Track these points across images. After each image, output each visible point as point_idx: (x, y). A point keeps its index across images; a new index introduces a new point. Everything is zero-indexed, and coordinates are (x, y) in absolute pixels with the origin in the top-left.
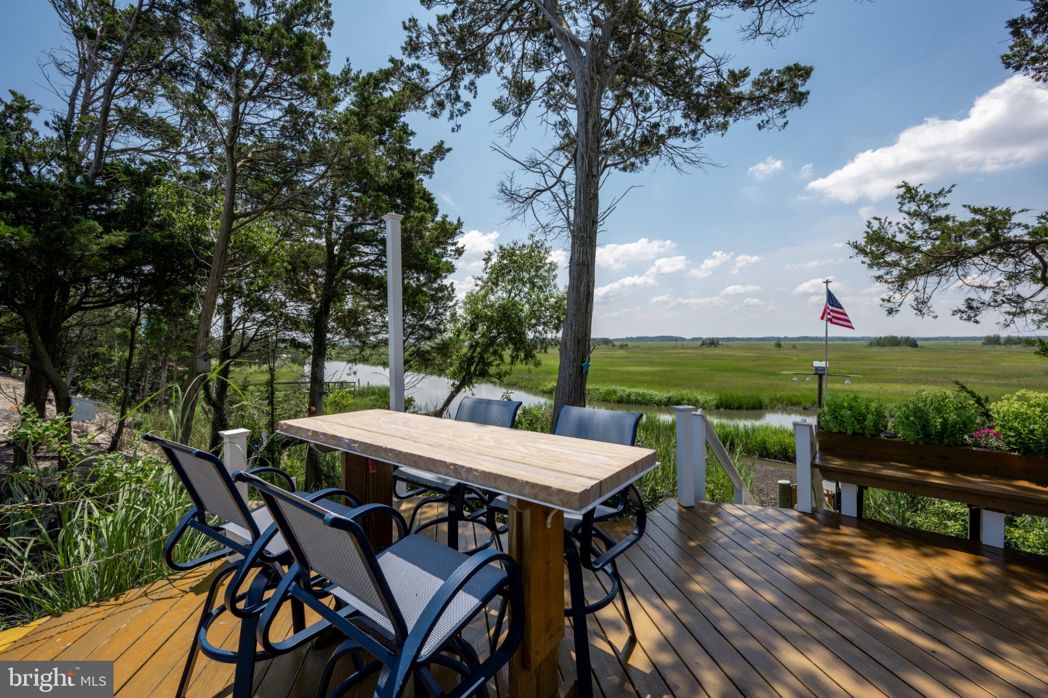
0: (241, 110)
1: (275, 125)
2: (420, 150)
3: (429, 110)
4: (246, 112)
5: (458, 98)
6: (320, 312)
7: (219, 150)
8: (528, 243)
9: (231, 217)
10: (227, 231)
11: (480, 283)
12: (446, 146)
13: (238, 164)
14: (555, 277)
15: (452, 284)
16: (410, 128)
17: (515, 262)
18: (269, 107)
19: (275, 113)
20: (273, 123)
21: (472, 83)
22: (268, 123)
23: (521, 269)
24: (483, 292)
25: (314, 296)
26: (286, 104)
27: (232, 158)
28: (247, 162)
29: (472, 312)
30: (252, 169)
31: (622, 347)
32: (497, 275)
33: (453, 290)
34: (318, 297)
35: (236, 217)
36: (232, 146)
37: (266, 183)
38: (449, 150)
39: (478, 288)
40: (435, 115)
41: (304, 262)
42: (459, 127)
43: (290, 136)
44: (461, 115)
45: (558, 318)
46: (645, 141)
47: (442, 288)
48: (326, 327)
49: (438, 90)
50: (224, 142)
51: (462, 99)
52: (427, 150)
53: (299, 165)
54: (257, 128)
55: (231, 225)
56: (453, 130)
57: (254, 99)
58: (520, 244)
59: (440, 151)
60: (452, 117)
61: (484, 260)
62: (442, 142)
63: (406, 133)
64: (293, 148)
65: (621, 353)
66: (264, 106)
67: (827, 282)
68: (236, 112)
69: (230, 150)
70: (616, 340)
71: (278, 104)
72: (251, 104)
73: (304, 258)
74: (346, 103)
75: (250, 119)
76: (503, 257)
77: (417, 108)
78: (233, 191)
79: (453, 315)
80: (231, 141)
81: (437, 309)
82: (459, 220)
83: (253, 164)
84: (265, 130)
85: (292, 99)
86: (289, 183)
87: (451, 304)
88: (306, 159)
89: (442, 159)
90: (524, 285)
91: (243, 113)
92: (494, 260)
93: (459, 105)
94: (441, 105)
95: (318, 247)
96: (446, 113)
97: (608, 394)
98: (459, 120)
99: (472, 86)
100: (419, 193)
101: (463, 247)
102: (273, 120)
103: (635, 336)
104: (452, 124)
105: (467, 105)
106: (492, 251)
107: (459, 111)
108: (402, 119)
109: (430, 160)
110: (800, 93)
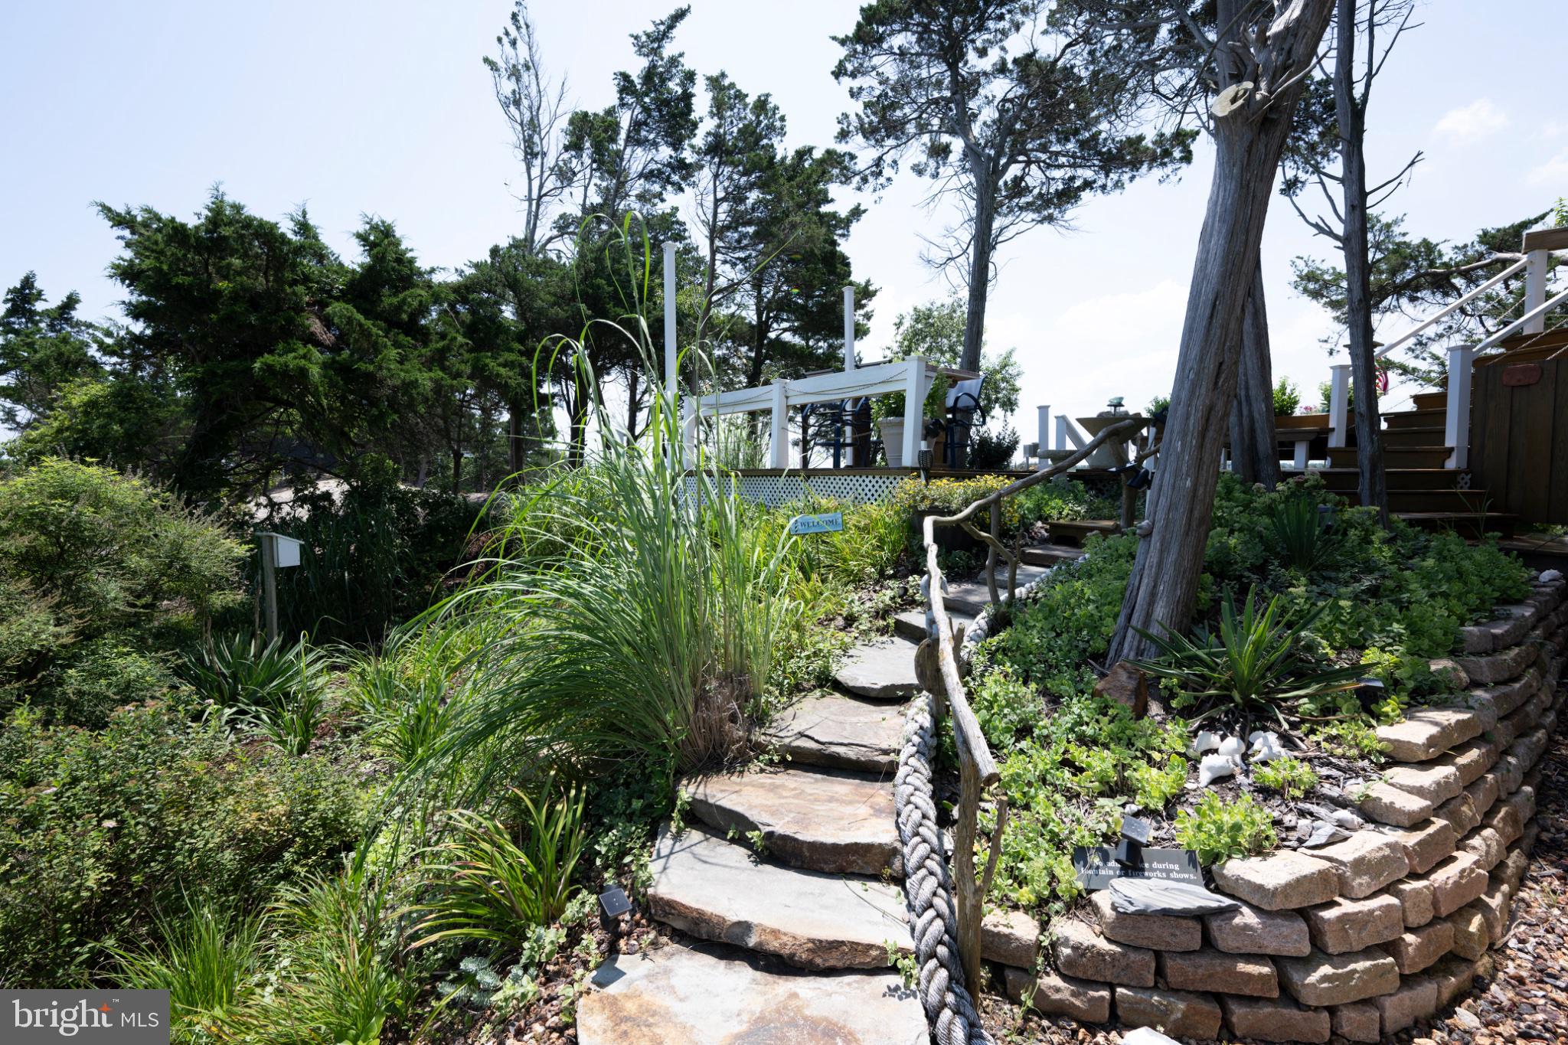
2: (836, 214)
3: (855, 185)
5: (881, 174)
8: (948, 301)
12: (862, 208)
17: (932, 325)
21: (895, 162)
23: (939, 334)
32: (910, 341)
38: (865, 211)
40: (859, 189)
44: (883, 188)
46: (1063, 194)
51: (885, 175)
52: (843, 213)
58: (938, 304)
59: (857, 213)
60: (873, 188)
61: (895, 324)
62: (858, 206)
63: (824, 200)
76: (917, 321)
89: (858, 221)
90: (943, 353)
92: (907, 323)
93: (882, 180)
94: (865, 180)
96: (868, 187)
98: (882, 193)
105: (889, 179)
106: (904, 314)
107: (881, 184)
108: (824, 190)
109: (846, 223)
110: (1190, 152)
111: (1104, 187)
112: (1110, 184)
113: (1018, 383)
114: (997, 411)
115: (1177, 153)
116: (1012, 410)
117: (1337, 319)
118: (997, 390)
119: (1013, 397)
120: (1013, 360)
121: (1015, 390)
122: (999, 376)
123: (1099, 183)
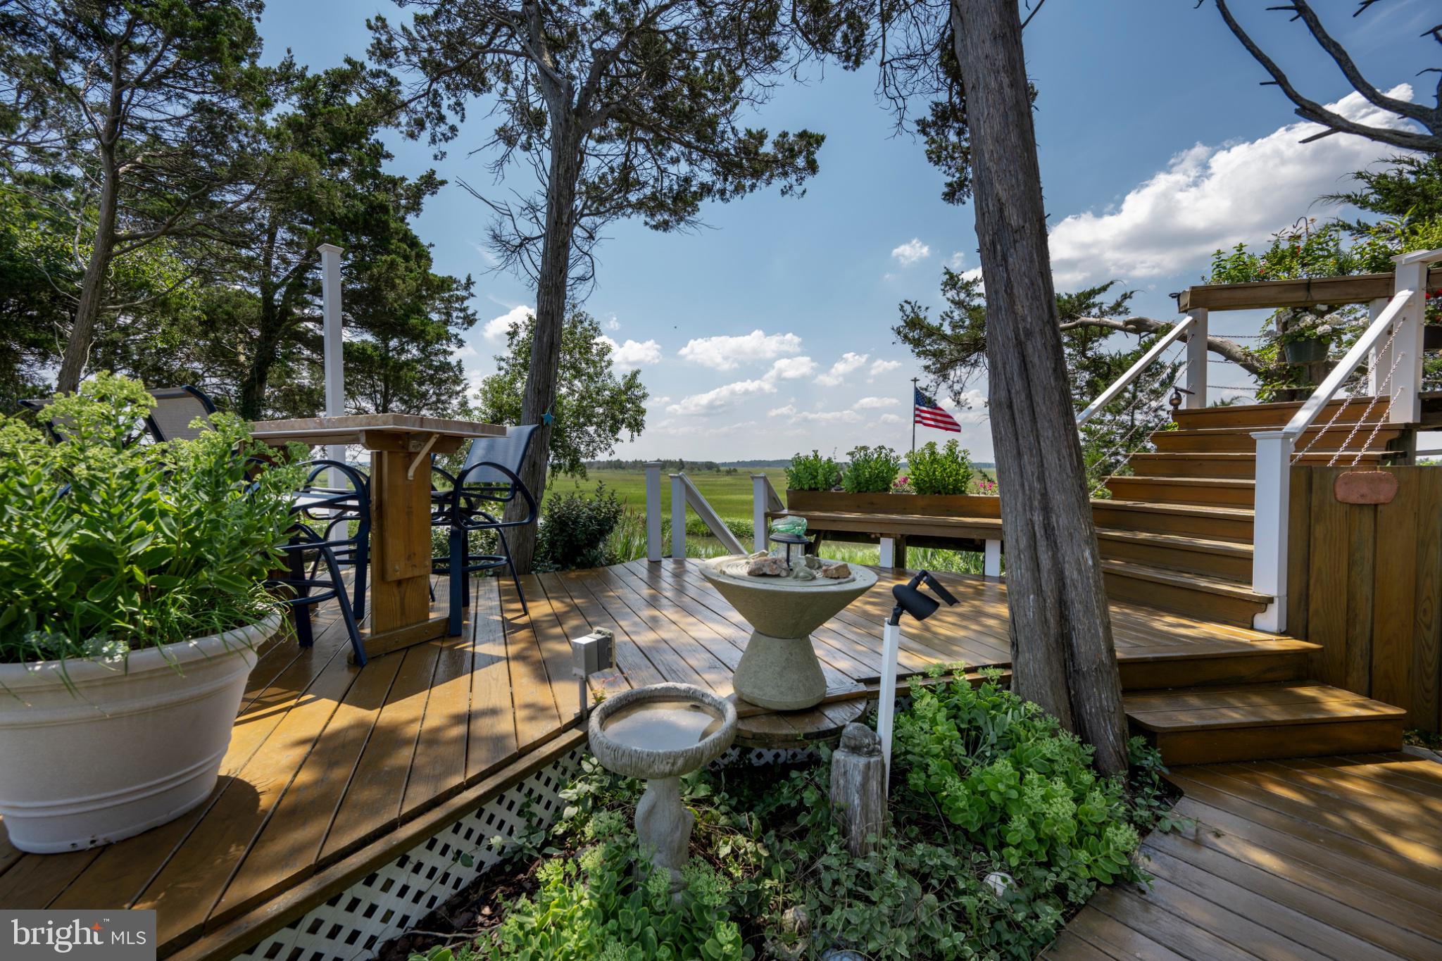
0: (125, 99)
1: (180, 124)
2: (403, 179)
3: (404, 129)
4: (135, 101)
5: (442, 119)
6: (252, 379)
7: (89, 146)
9: (110, 238)
10: (104, 257)
11: (503, 364)
12: (438, 177)
13: (121, 170)
14: (610, 363)
15: (459, 362)
16: (385, 148)
18: (169, 99)
19: (178, 109)
20: (177, 121)
21: (459, 105)
22: (168, 121)
24: (507, 379)
25: (242, 358)
26: (195, 98)
27: (112, 160)
28: (136, 168)
29: (493, 405)
30: (144, 179)
31: (729, 473)
33: (461, 371)
34: (248, 358)
35: (118, 240)
36: (111, 143)
37: (169, 201)
38: (443, 183)
39: (502, 373)
40: (412, 136)
41: (228, 313)
42: (444, 154)
43: (203, 141)
44: (447, 139)
45: (613, 417)
46: (678, 198)
47: (446, 367)
48: (260, 399)
49: (412, 105)
50: (98, 136)
51: (447, 121)
52: (412, 180)
53: (215, 182)
54: (150, 125)
55: (110, 250)
56: (436, 157)
57: (146, 87)
59: (430, 183)
60: (433, 141)
61: (509, 333)
62: (433, 172)
63: (378, 153)
64: (207, 157)
65: (728, 479)
66: (161, 98)
67: (915, 380)
68: (117, 99)
69: (109, 149)
70: (724, 464)
71: (181, 97)
72: (141, 92)
73: (228, 307)
74: (286, 107)
75: (139, 112)
76: (533, 332)
77: (387, 124)
78: (112, 208)
79: (464, 404)
80: (109, 138)
81: (438, 395)
82: (469, 279)
83: (147, 173)
84: (162, 129)
85: (204, 93)
86: (202, 202)
87: (458, 388)
88: (224, 173)
89: (433, 193)
91: (129, 102)
92: (523, 335)
93: (443, 128)
94: (420, 124)
95: (251, 296)
96: (425, 136)
97: (695, 525)
98: (443, 146)
99: (458, 107)
100: (397, 233)
101: (474, 314)
102: (175, 118)
103: (748, 459)
104: (434, 149)
105: (453, 129)
106: (519, 323)
107: (443, 135)
108: (375, 136)
109: (417, 193)
110: (814, 161)
111: (722, 192)
112: (730, 187)
113: (644, 405)
114: (624, 433)
115: (801, 162)
116: (639, 431)
117: (927, 368)
118: (623, 410)
119: (639, 418)
120: (639, 379)
121: (643, 412)
122: (624, 397)
123: (718, 186)
